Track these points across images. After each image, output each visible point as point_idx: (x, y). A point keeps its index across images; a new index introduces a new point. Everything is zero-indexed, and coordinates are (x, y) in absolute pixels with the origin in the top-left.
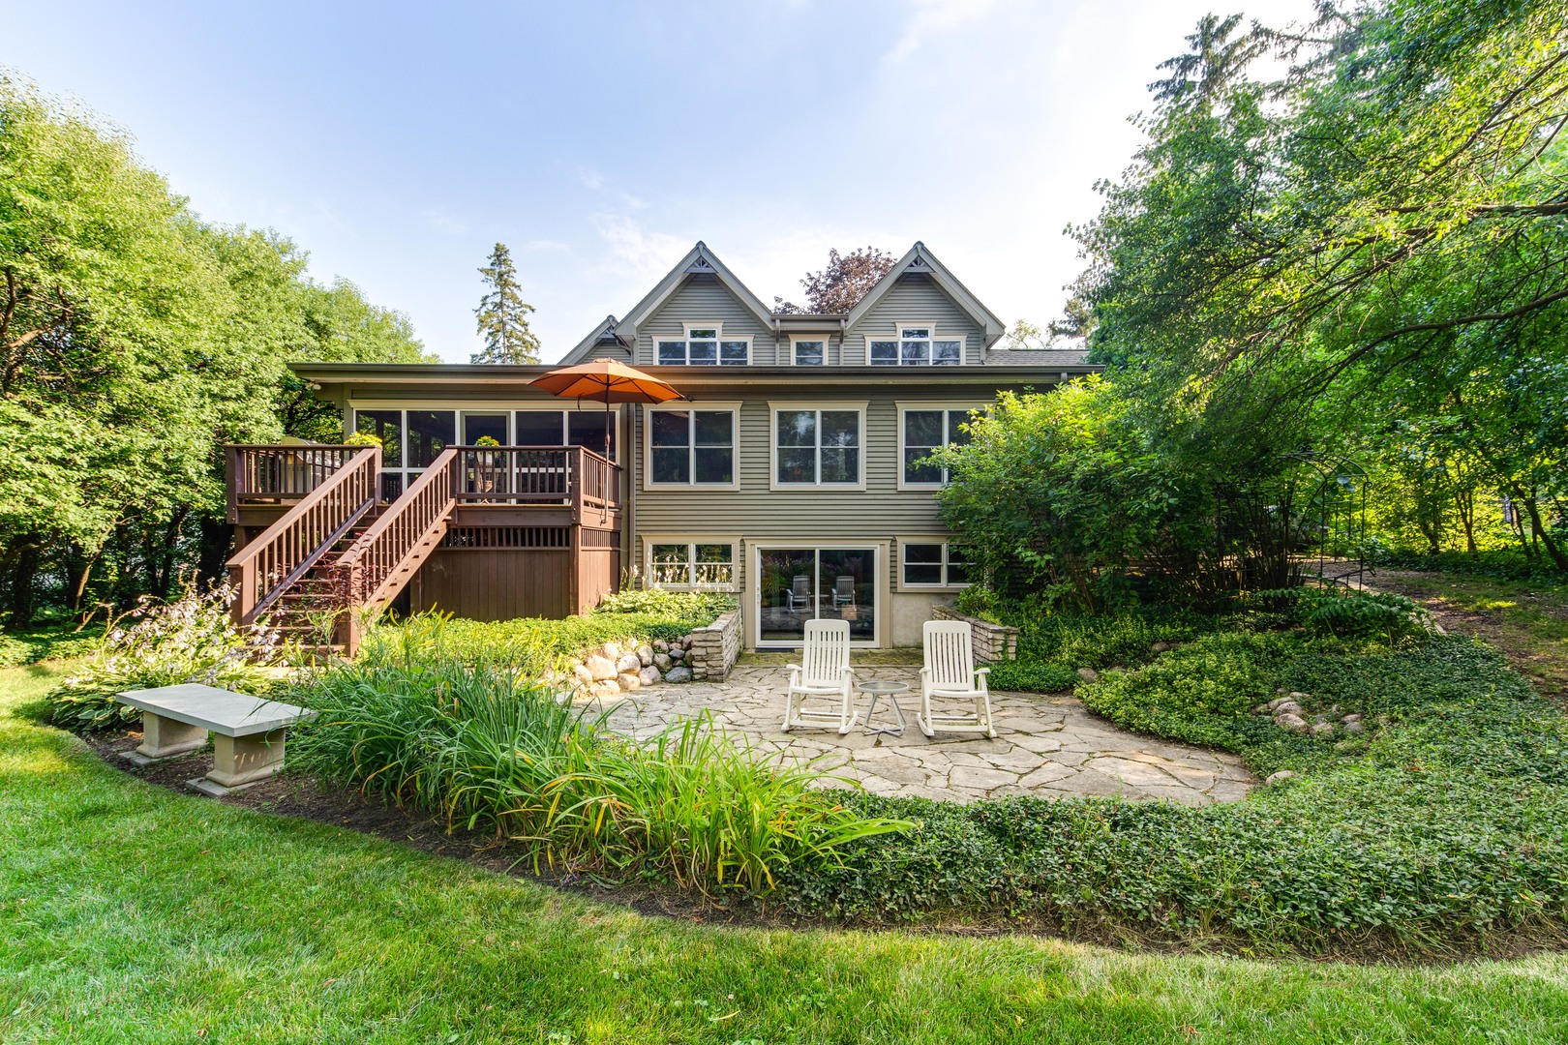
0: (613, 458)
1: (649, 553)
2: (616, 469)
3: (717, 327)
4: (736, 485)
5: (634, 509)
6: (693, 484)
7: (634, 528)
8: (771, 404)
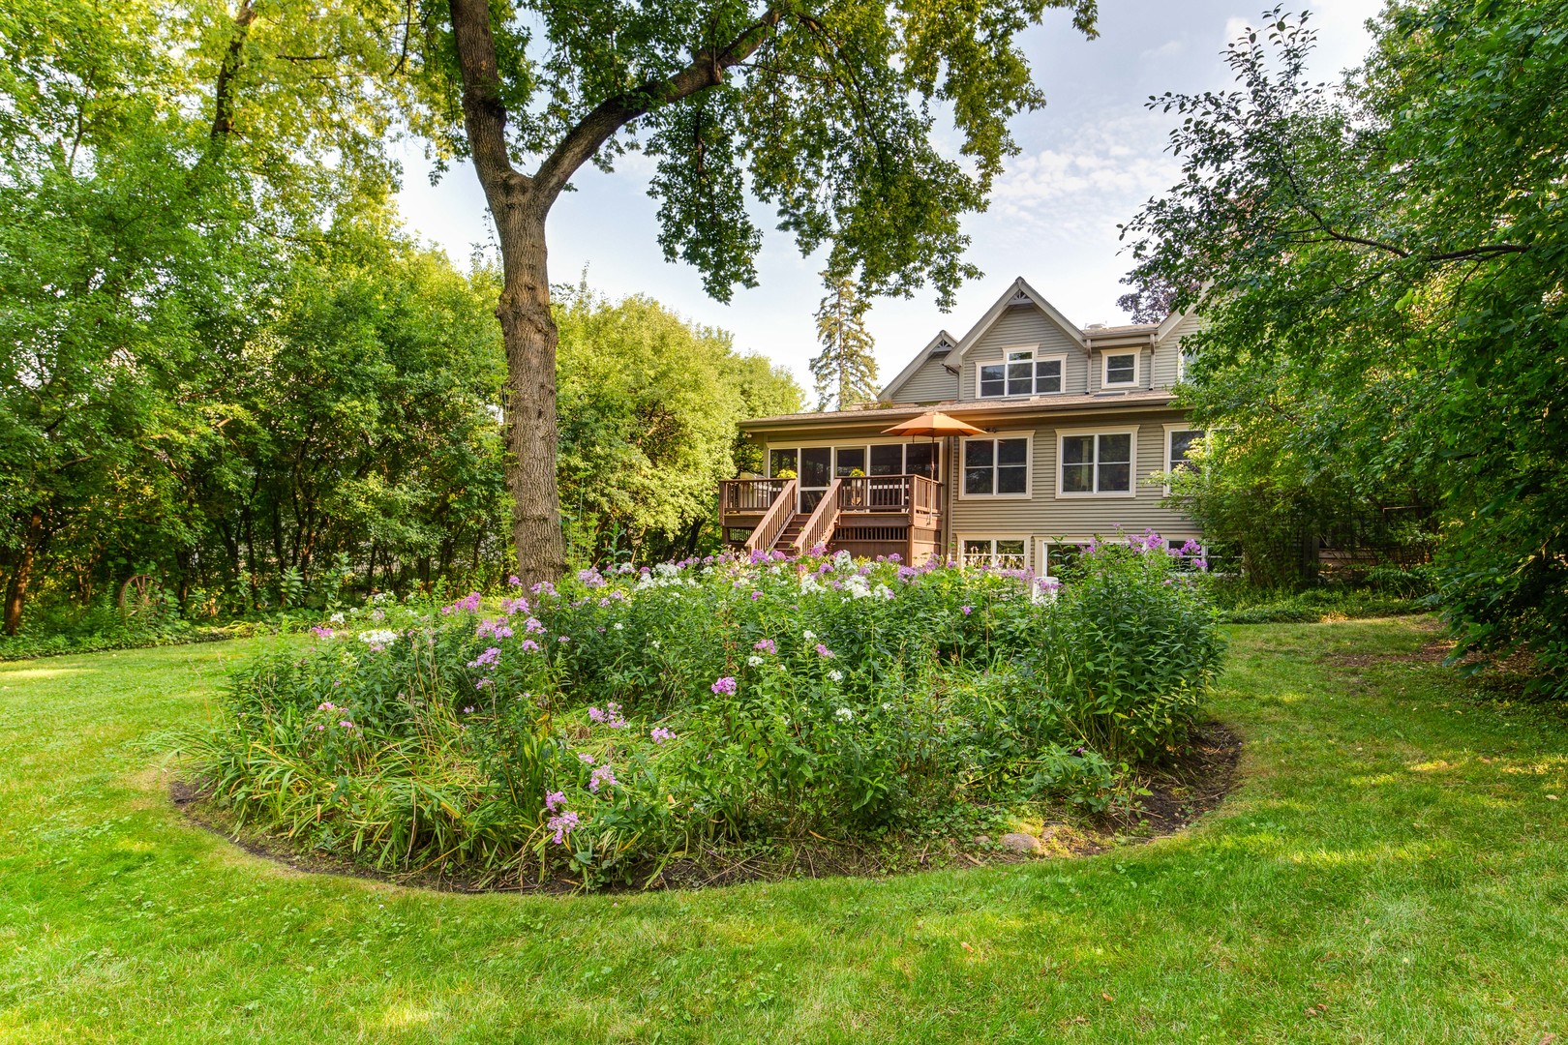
0: (936, 478)
1: (961, 547)
2: (939, 485)
3: (1033, 349)
4: (1028, 495)
5: (951, 513)
6: (995, 495)
7: (951, 528)
8: (1058, 431)
